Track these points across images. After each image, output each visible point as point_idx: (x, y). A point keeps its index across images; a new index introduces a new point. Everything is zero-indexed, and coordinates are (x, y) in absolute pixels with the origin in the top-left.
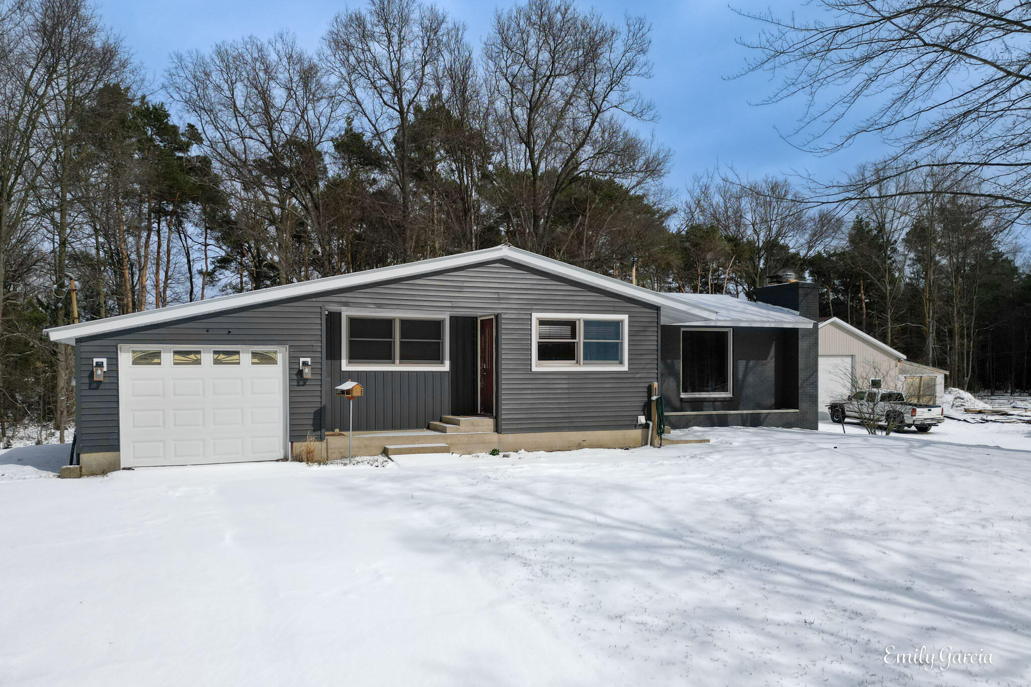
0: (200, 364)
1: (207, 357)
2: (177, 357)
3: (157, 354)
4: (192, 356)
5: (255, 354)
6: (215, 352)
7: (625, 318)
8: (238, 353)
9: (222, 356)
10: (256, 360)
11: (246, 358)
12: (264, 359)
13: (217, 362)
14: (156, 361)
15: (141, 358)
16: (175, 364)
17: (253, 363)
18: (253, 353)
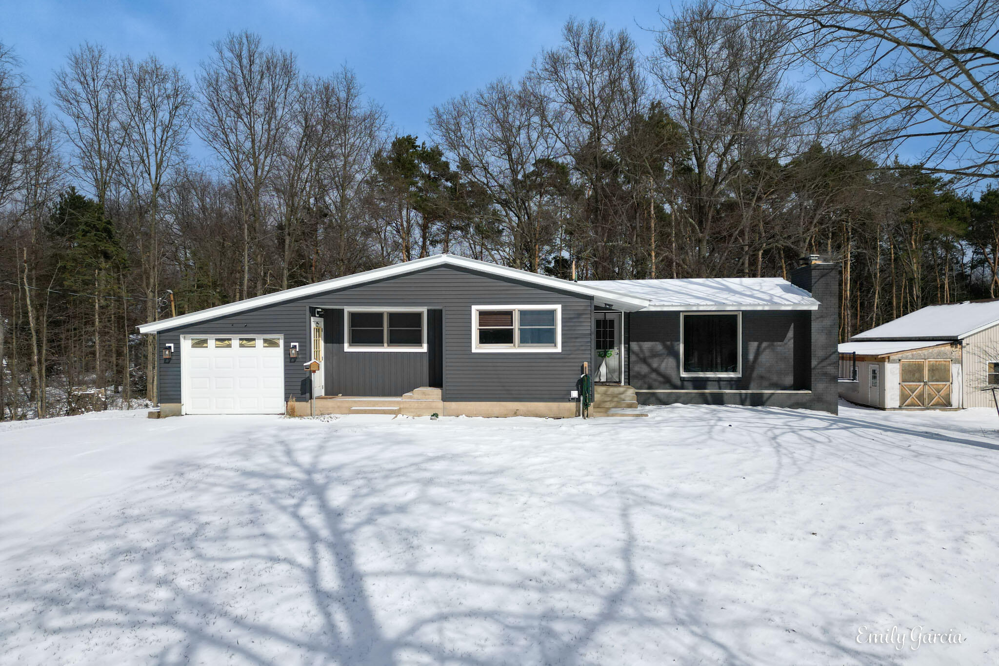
0: (231, 347)
1: (235, 343)
2: (218, 343)
3: (205, 341)
4: (227, 342)
5: (265, 341)
6: (240, 339)
7: (558, 308)
8: (254, 339)
9: (245, 342)
10: (266, 345)
11: (259, 343)
12: (271, 343)
13: (241, 346)
14: (205, 345)
15: (196, 343)
16: (216, 347)
17: (264, 347)
18: (264, 340)
